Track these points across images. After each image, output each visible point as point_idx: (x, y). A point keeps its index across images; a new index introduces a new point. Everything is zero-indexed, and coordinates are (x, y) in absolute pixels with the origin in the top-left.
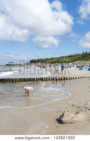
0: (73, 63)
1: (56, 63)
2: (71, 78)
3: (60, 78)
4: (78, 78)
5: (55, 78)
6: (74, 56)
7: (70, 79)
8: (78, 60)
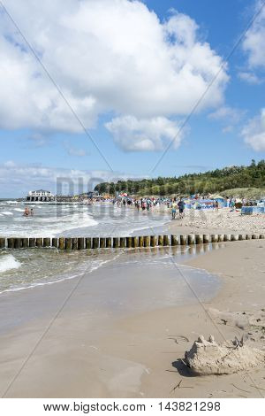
0: (223, 192)
1: (171, 193)
2: (216, 237)
3: (185, 238)
4: (237, 237)
5: (169, 238)
6: (228, 173)
7: (213, 241)
8: (236, 186)
